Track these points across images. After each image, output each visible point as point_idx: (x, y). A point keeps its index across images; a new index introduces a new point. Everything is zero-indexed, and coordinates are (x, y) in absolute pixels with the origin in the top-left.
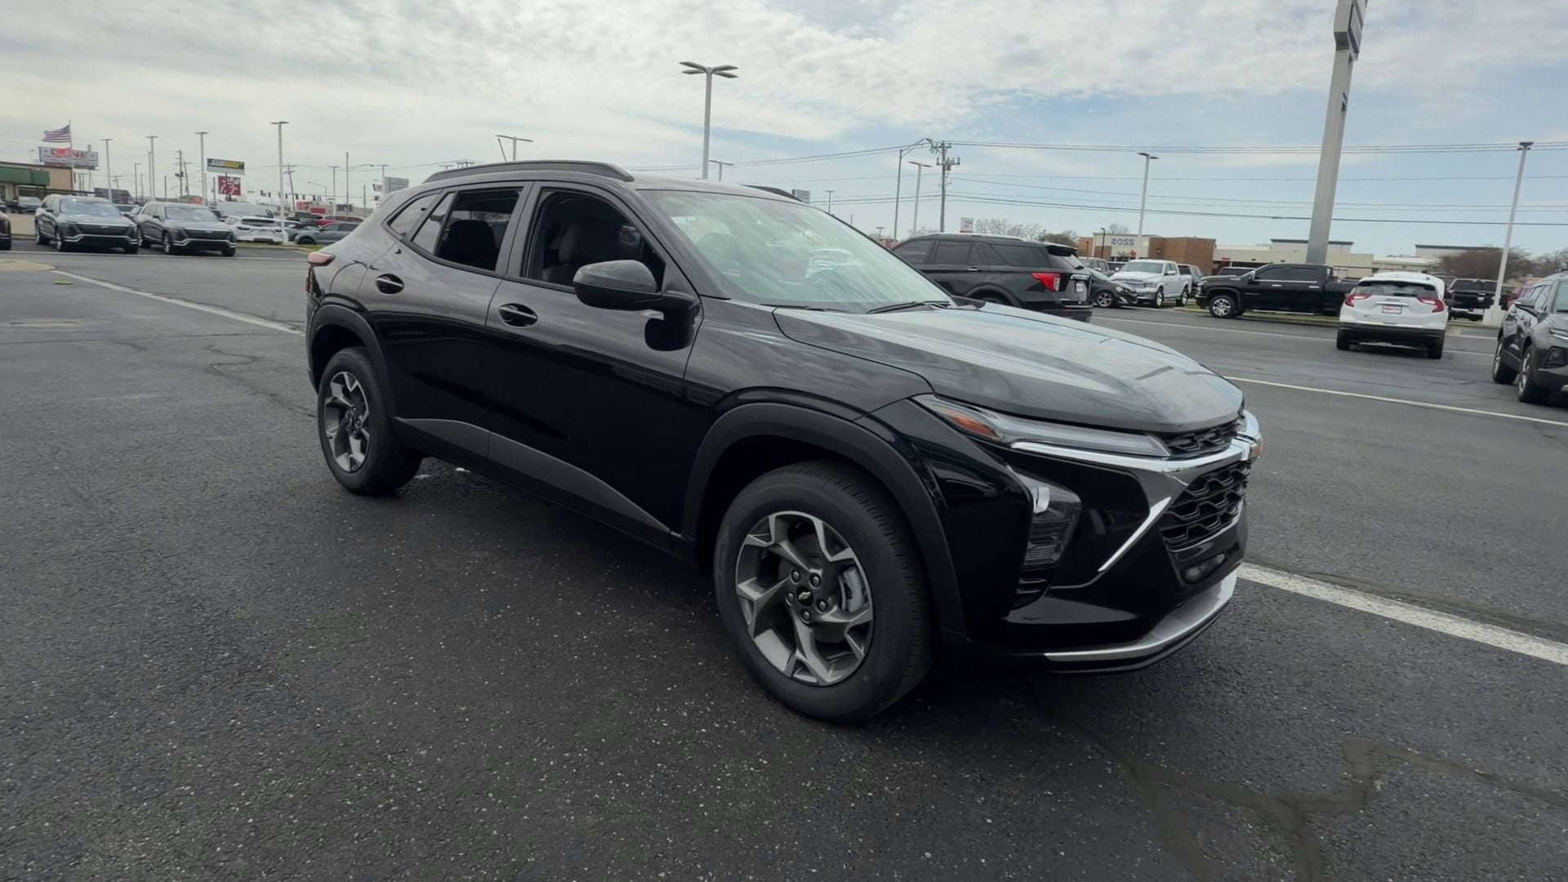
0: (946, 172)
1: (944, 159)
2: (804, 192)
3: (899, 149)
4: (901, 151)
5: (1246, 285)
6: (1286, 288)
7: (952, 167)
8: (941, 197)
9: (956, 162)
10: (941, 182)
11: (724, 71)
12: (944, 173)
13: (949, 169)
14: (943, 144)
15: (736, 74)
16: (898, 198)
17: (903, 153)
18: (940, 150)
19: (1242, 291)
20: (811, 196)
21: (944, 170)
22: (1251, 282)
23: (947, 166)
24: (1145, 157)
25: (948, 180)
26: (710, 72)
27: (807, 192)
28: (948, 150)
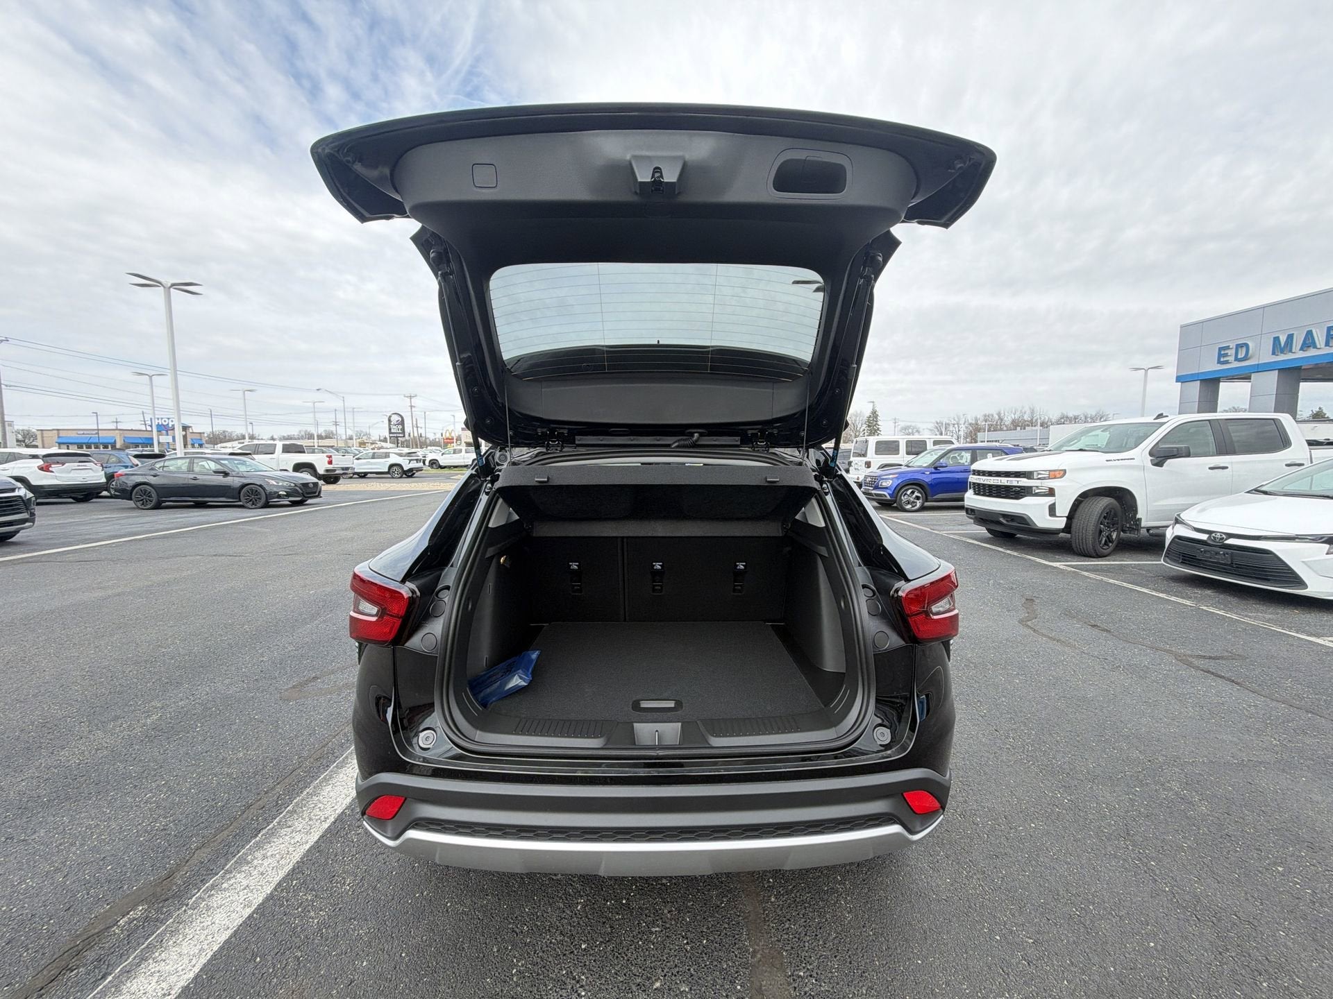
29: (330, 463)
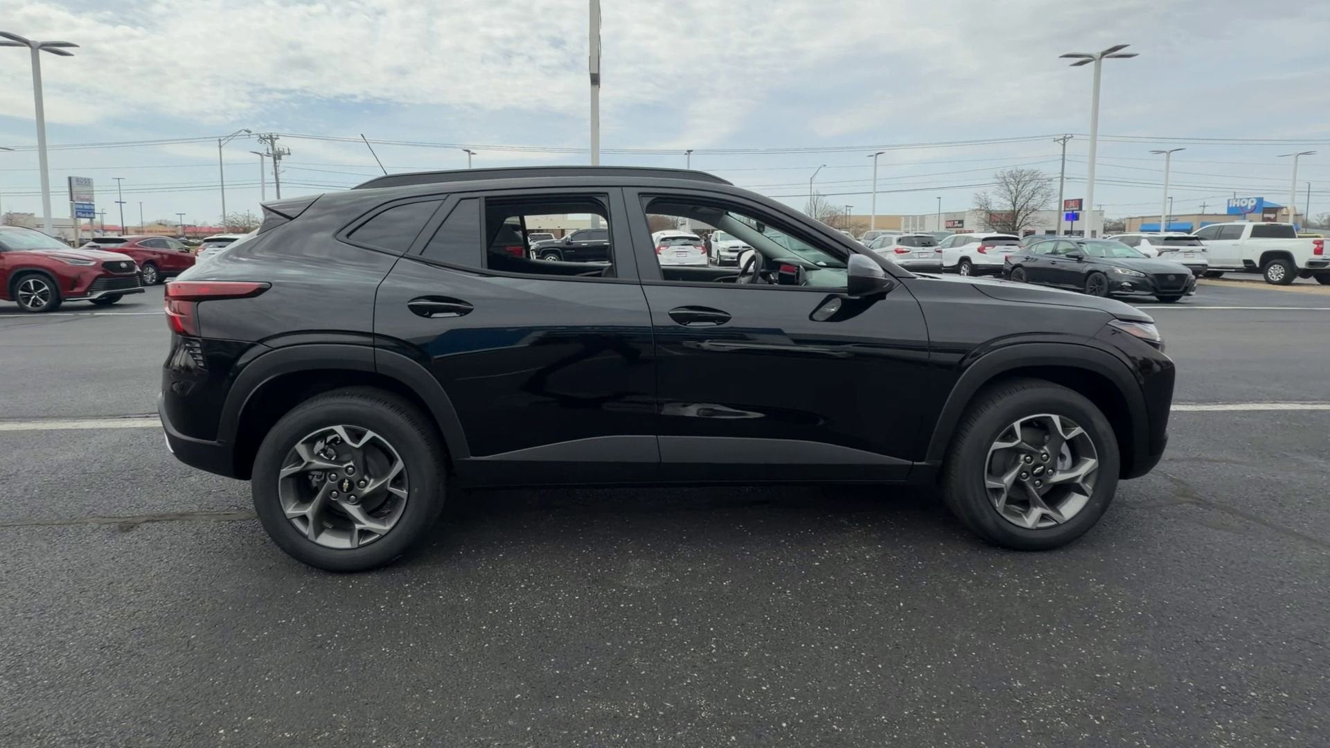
0: (277, 161)
1: (273, 149)
2: (85, 179)
3: (218, 139)
4: (220, 141)
5: (565, 246)
6: (590, 246)
7: (283, 157)
8: (275, 185)
9: (286, 152)
10: (274, 171)
11: (56, 48)
12: (275, 163)
13: (280, 158)
14: (271, 136)
15: (71, 53)
16: (222, 186)
17: (222, 143)
18: (269, 141)
19: (563, 249)
20: (95, 183)
21: (275, 159)
22: (569, 243)
23: (277, 156)
24: (467, 153)
25: (280, 169)
26: (37, 48)
27: (89, 180)
28: (276, 141)
29: (1318, 252)
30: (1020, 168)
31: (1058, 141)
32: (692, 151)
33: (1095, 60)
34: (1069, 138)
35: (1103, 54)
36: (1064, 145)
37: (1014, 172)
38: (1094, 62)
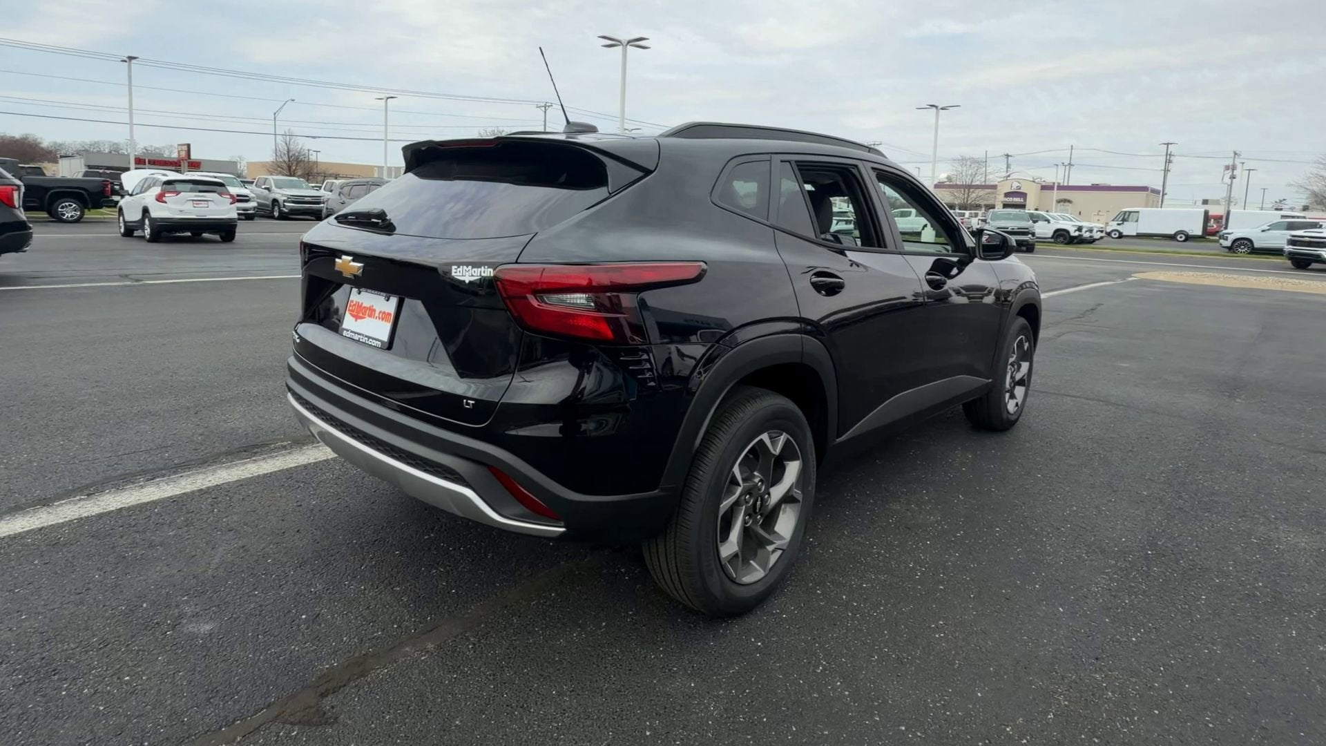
30: (501, 129)
31: (539, 107)
32: (135, 58)
33: (622, 45)
34: (549, 106)
35: (629, 42)
36: (545, 112)
37: (496, 131)
38: (621, 47)
